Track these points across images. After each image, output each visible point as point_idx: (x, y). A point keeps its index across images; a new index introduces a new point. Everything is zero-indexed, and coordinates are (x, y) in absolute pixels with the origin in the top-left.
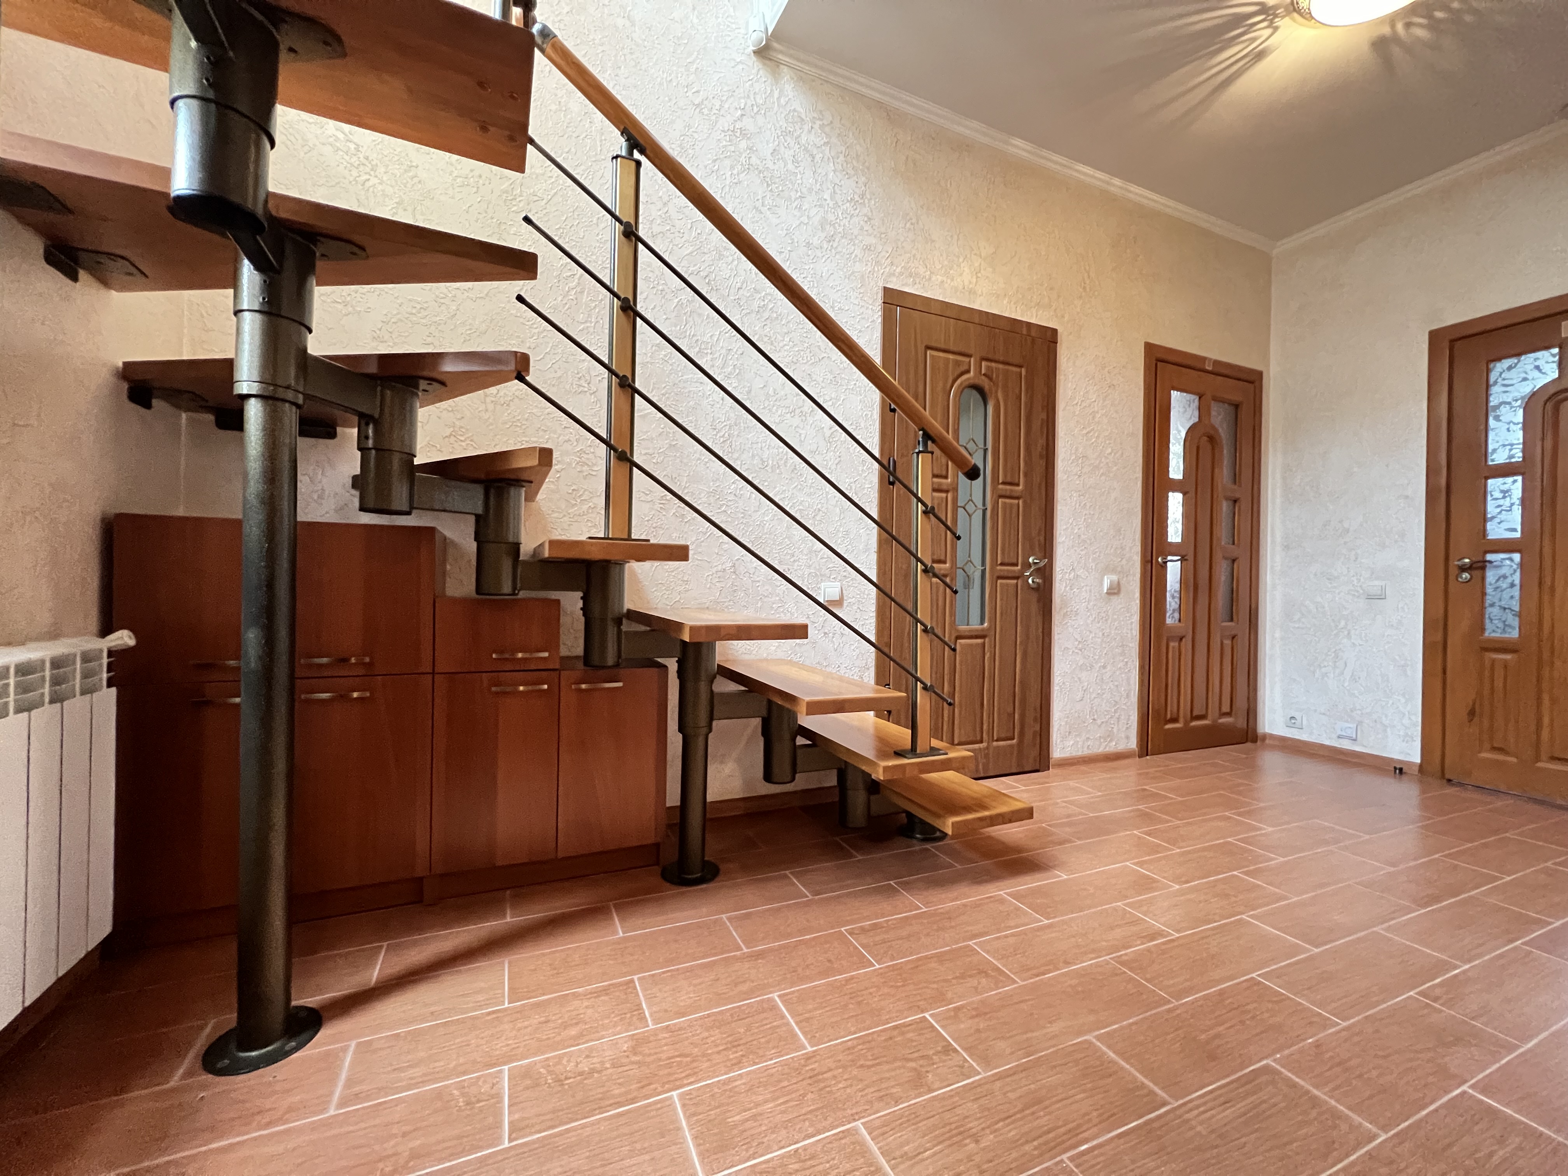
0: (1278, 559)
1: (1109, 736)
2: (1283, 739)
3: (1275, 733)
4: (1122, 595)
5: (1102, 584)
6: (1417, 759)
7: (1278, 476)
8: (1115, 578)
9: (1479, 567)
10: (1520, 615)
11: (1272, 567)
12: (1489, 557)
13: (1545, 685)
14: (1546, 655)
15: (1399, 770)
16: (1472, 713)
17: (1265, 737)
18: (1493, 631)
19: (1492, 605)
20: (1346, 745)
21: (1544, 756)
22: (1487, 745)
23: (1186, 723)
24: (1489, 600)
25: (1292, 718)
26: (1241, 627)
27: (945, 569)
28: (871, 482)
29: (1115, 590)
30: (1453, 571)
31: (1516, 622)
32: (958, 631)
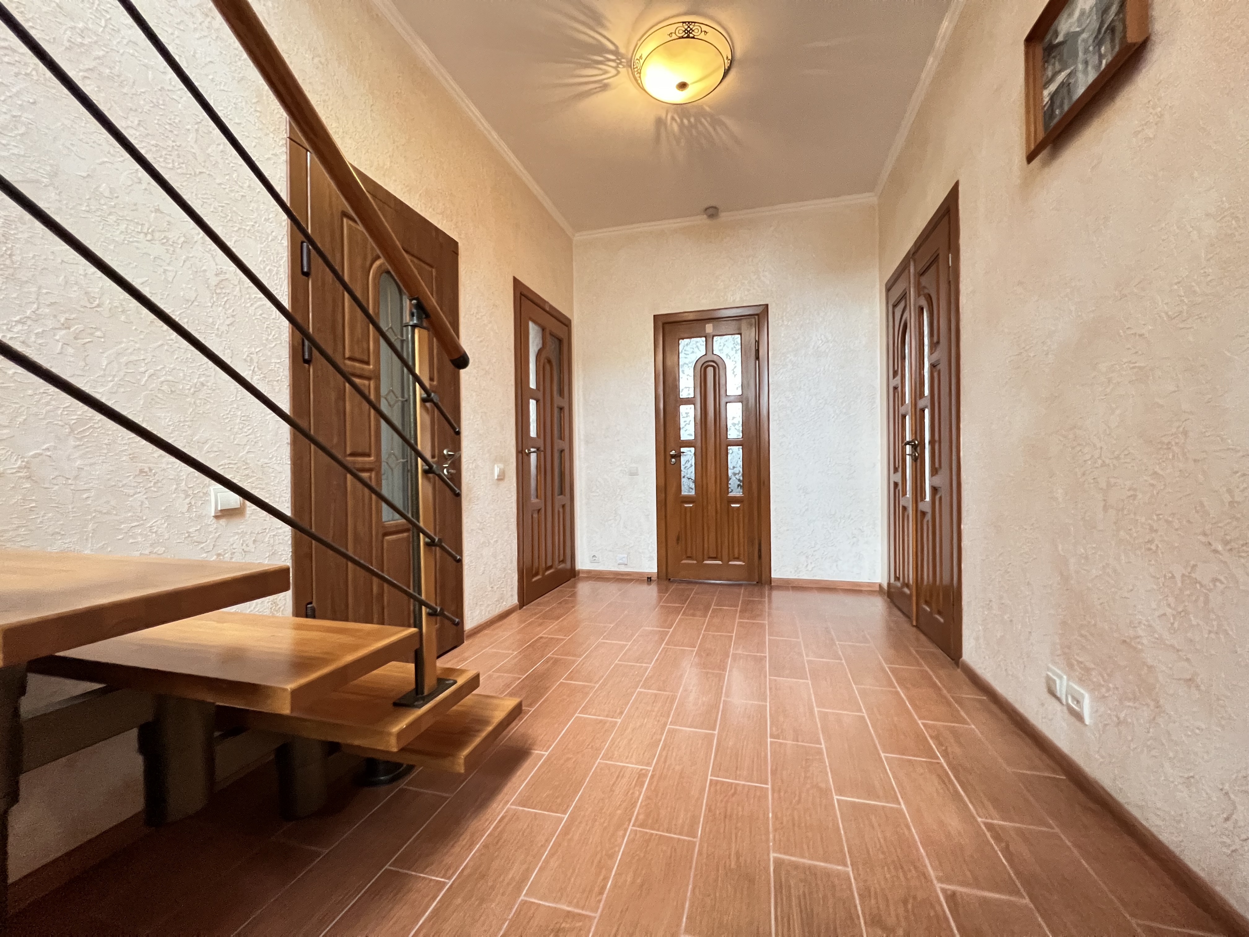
0: (582, 449)
1: (501, 598)
2: (589, 572)
3: (584, 568)
4: (506, 480)
5: (493, 473)
6: (655, 570)
7: (581, 393)
8: (502, 466)
9: (678, 456)
10: (695, 482)
11: (579, 456)
12: (682, 450)
13: (705, 520)
14: (705, 503)
15: (649, 579)
16: (678, 539)
17: (579, 572)
18: (685, 492)
19: (684, 477)
20: (623, 569)
21: (706, 557)
22: (684, 557)
23: (543, 574)
24: (683, 474)
25: (594, 556)
26: (565, 499)
27: (370, 463)
28: (279, 357)
29: (501, 478)
30: (668, 458)
31: (693, 486)
32: (384, 527)
